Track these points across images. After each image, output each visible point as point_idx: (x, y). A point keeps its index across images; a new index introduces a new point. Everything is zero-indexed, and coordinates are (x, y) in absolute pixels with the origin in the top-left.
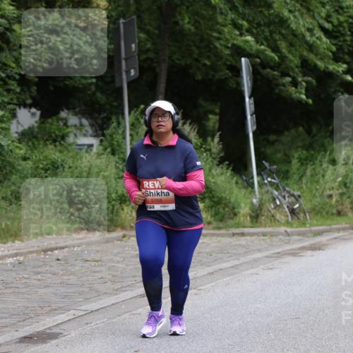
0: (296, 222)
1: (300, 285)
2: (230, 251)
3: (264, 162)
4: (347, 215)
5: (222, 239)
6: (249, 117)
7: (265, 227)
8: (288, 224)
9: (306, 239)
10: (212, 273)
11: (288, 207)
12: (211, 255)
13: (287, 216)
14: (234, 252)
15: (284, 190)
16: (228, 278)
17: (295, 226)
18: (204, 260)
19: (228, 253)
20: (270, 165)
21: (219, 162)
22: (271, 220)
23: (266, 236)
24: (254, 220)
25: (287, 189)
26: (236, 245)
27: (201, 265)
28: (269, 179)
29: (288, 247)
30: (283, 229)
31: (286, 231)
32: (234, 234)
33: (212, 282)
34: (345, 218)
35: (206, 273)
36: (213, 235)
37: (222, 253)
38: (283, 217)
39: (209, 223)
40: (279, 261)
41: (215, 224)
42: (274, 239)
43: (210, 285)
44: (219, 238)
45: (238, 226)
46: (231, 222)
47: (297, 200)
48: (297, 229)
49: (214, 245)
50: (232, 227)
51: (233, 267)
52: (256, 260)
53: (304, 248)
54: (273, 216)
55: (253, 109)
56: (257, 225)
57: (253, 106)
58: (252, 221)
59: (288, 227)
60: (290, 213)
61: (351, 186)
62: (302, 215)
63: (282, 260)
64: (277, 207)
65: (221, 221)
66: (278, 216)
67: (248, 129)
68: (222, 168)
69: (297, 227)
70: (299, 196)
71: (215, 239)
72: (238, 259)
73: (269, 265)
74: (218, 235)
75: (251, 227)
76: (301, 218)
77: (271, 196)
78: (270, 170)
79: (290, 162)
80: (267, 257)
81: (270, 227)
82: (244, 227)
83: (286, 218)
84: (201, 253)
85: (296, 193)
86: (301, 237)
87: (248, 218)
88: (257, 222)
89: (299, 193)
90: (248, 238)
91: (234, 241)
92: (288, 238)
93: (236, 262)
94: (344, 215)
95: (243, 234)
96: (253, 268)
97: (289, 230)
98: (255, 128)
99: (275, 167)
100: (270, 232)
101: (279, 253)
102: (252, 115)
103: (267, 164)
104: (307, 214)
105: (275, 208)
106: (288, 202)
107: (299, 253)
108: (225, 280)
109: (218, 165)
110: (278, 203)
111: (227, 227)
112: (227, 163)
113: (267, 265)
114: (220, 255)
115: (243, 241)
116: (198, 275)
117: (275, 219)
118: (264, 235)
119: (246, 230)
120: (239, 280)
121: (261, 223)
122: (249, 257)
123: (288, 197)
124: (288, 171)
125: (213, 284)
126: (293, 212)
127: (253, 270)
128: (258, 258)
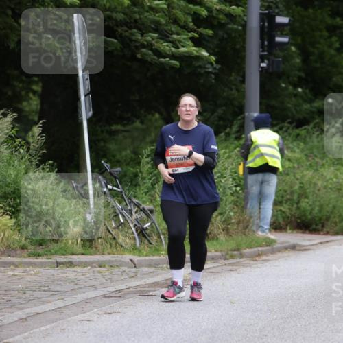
0: (145, 248)
1: (150, 338)
2: (52, 288)
3: (103, 162)
4: (217, 239)
5: (42, 270)
6: (83, 98)
7: (103, 254)
8: (134, 249)
9: (160, 271)
10: (26, 319)
11: (135, 226)
12: (25, 293)
13: (135, 239)
14: (58, 289)
15: (131, 202)
16: (48, 327)
17: (145, 253)
18: (14, 300)
19: (49, 290)
20: (111, 168)
21: (39, 160)
22: (111, 244)
23: (104, 267)
24: (88, 244)
25: (135, 200)
26: (61, 279)
27: (11, 307)
28: (110, 187)
29: (135, 283)
30: (127, 257)
31: (131, 260)
32: (58, 264)
33: (25, 332)
34: (215, 243)
35: (16, 319)
36: (29, 264)
37: (40, 290)
38: (128, 241)
39: (23, 248)
40: (121, 302)
41: (31, 249)
42: (116, 271)
43: (22, 335)
44: (37, 269)
45: (64, 252)
46: (54, 246)
47: (148, 216)
48: (147, 258)
49: (29, 278)
50: (56, 253)
51: (54, 310)
52: (87, 301)
53: (156, 285)
54: (114, 238)
55: (88, 87)
56: (92, 251)
57: (88, 83)
58: (84, 246)
59: (134, 254)
60: (138, 235)
61: (224, 198)
62: (155, 237)
63: (126, 301)
64: (120, 225)
65: (41, 245)
66: (121, 240)
67: (81, 116)
68: (43, 169)
69: (146, 256)
70: (151, 211)
71: (31, 270)
72: (62, 299)
73: (107, 308)
74: (35, 265)
75: (83, 254)
76: (154, 243)
77: (112, 211)
78: (111, 174)
79: (139, 163)
80: (104, 296)
81: (109, 254)
82: (73, 254)
83: (133, 242)
84: (9, 290)
85: (147, 207)
86: (153, 269)
87: (79, 241)
88: (91, 246)
89: (151, 207)
90: (78, 269)
91: (57, 273)
92: (134, 270)
93: (60, 304)
94: (213, 239)
95: (71, 264)
96: (83, 312)
97: (136, 258)
98: (90, 114)
99: (119, 169)
100: (110, 261)
101: (120, 291)
102: (86, 96)
103: (107, 165)
104: (162, 237)
105: (117, 227)
106: (136, 220)
107: (150, 291)
108: (43, 328)
109: (38, 166)
110: (122, 220)
111: (48, 254)
112: (51, 162)
113: (104, 308)
114: (37, 294)
115: (70, 273)
116: (5, 322)
117: (117, 242)
118: (100, 267)
119: (76, 258)
120: (64, 329)
121: (96, 248)
122: (79, 296)
123: (136, 212)
124: (136, 175)
125: (26, 334)
126: (142, 233)
127: (83, 315)
128: (91, 298)
